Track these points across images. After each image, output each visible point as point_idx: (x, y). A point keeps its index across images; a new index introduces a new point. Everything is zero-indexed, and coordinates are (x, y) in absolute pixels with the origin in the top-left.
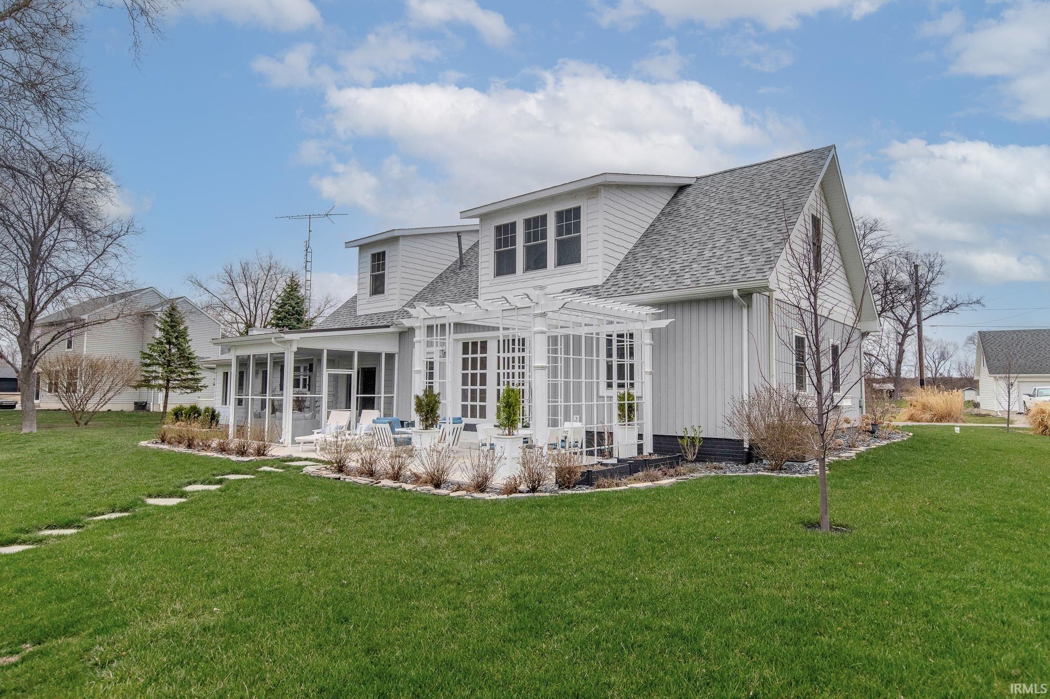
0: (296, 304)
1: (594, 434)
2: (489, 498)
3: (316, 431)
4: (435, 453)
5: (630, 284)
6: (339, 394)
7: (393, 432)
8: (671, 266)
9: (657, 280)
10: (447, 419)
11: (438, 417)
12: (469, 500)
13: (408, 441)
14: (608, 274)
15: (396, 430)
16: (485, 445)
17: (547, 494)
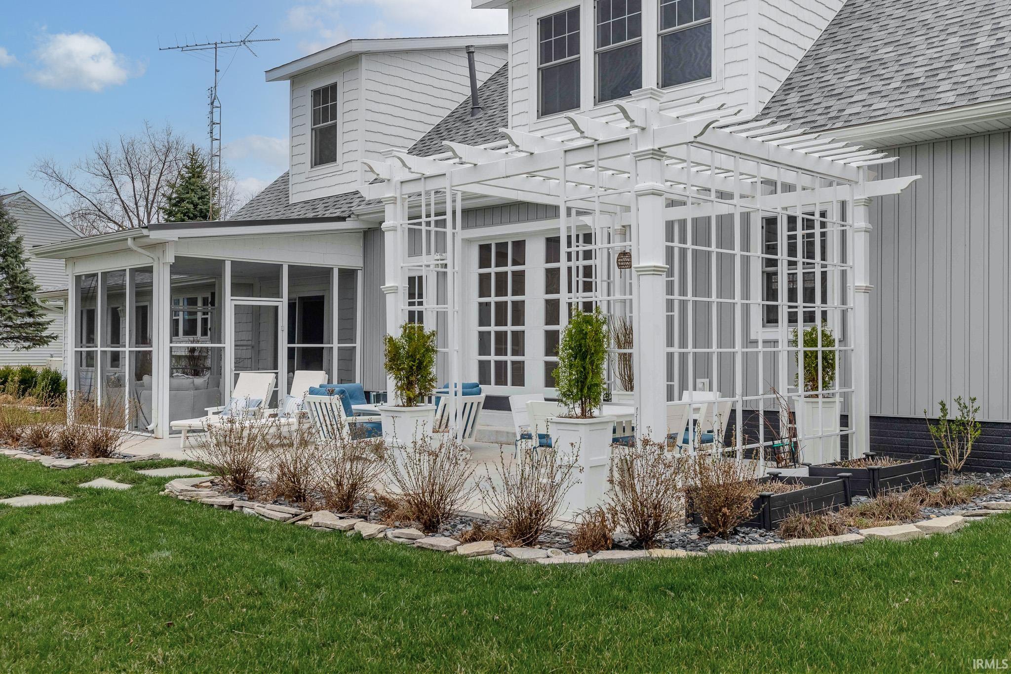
0: (199, 198)
1: (758, 415)
2: (547, 562)
3: (211, 410)
4: (425, 457)
5: (817, 112)
6: (263, 345)
7: (349, 413)
8: (905, 72)
9: (875, 101)
10: (452, 386)
11: (432, 380)
12: (502, 565)
13: (377, 429)
14: (768, 97)
15: (354, 407)
16: (526, 436)
17: (681, 553)
